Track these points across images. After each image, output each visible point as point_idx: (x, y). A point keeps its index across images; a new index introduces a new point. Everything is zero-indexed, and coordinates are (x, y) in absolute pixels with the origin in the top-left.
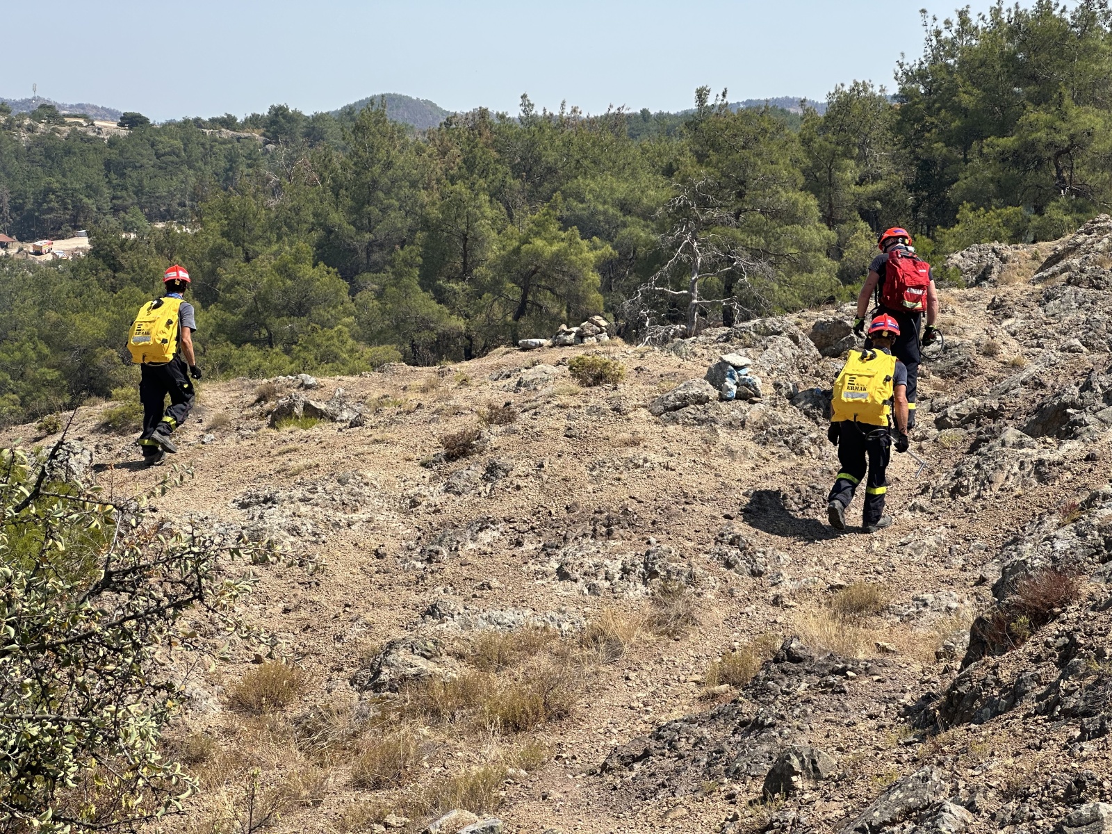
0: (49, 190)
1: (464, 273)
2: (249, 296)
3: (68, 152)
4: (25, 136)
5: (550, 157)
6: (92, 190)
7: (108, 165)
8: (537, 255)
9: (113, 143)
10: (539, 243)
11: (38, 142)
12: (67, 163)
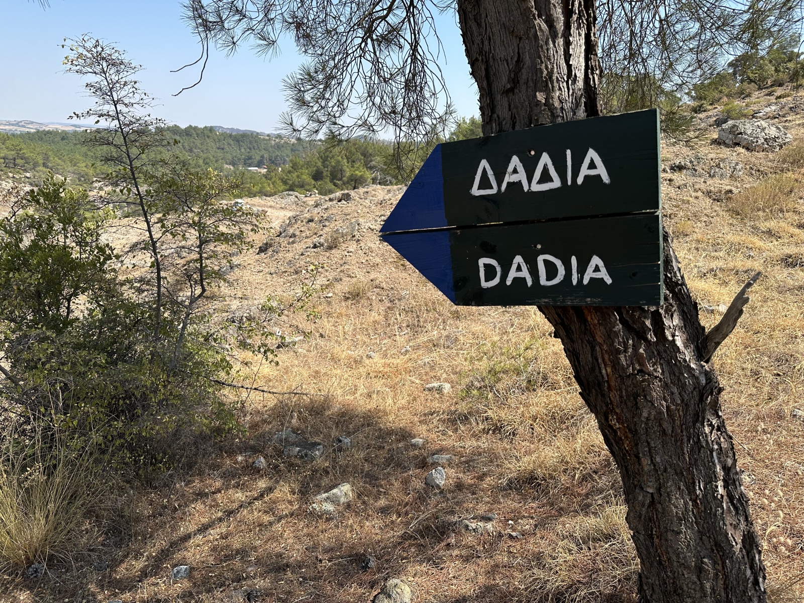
0: (278, 156)
1: (340, 179)
2: (291, 182)
3: (283, 146)
4: (273, 142)
5: (370, 151)
6: (287, 156)
7: (292, 150)
8: (356, 175)
9: (293, 145)
10: (357, 172)
11: (276, 144)
12: (282, 149)
